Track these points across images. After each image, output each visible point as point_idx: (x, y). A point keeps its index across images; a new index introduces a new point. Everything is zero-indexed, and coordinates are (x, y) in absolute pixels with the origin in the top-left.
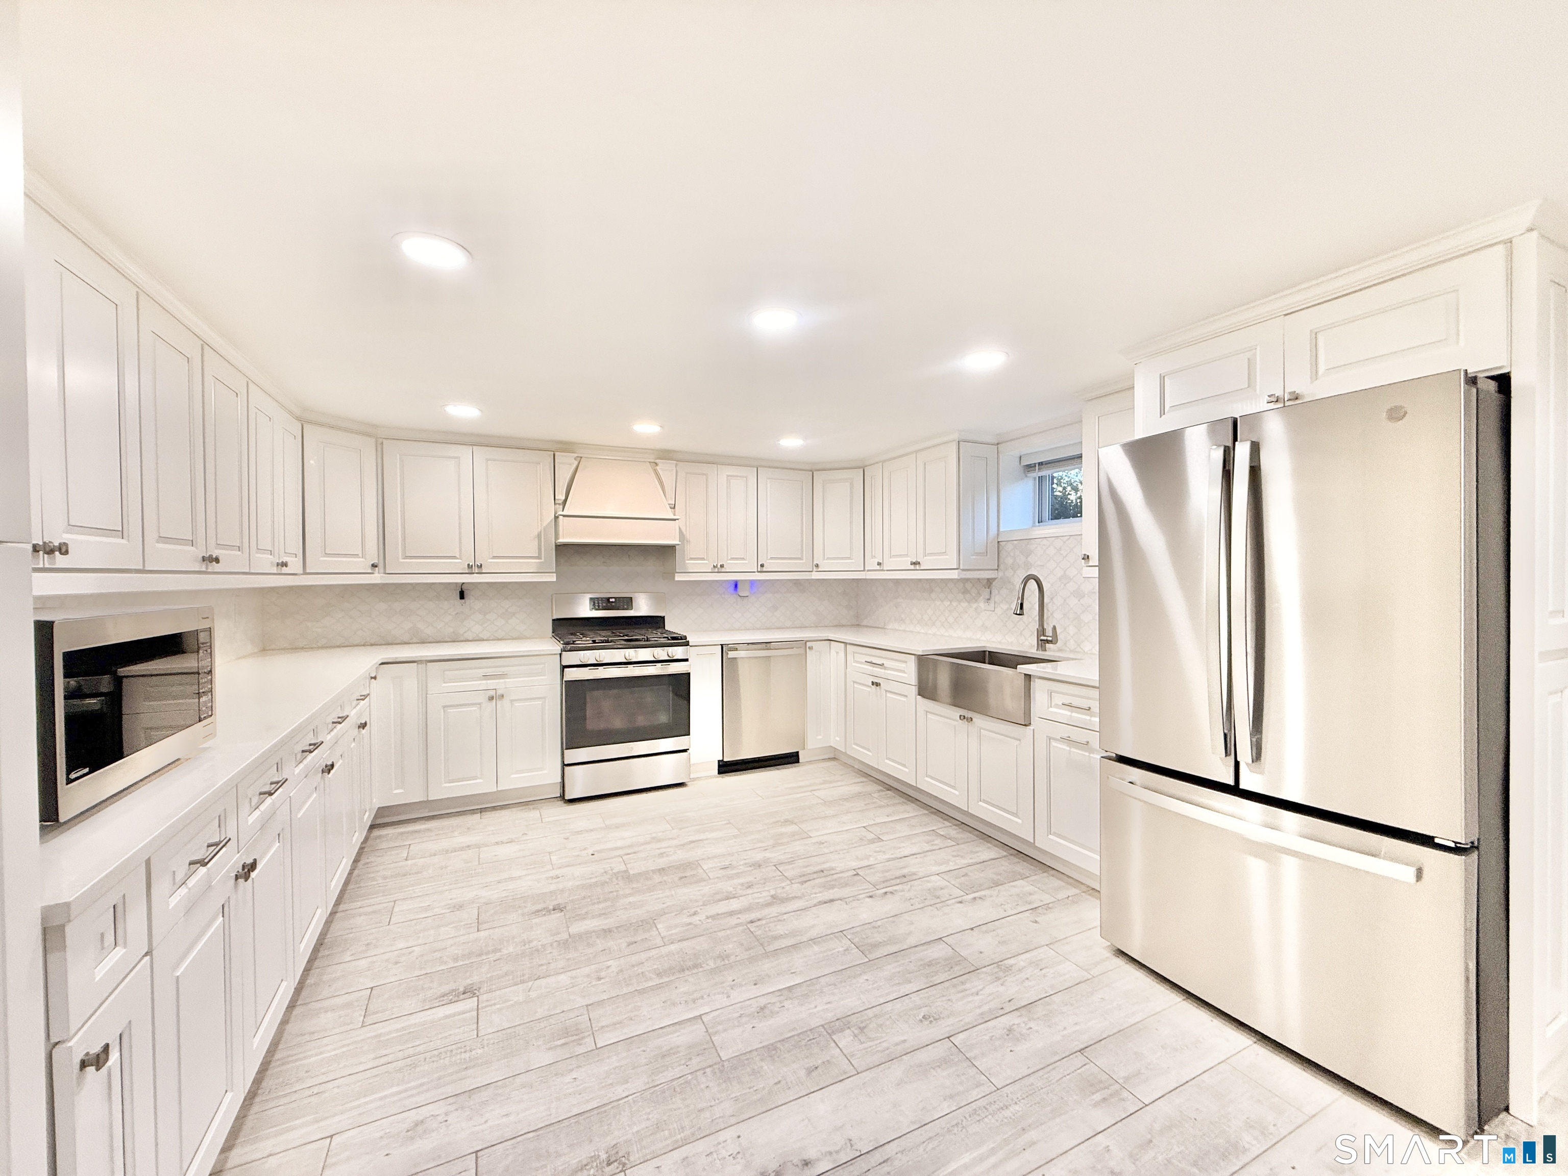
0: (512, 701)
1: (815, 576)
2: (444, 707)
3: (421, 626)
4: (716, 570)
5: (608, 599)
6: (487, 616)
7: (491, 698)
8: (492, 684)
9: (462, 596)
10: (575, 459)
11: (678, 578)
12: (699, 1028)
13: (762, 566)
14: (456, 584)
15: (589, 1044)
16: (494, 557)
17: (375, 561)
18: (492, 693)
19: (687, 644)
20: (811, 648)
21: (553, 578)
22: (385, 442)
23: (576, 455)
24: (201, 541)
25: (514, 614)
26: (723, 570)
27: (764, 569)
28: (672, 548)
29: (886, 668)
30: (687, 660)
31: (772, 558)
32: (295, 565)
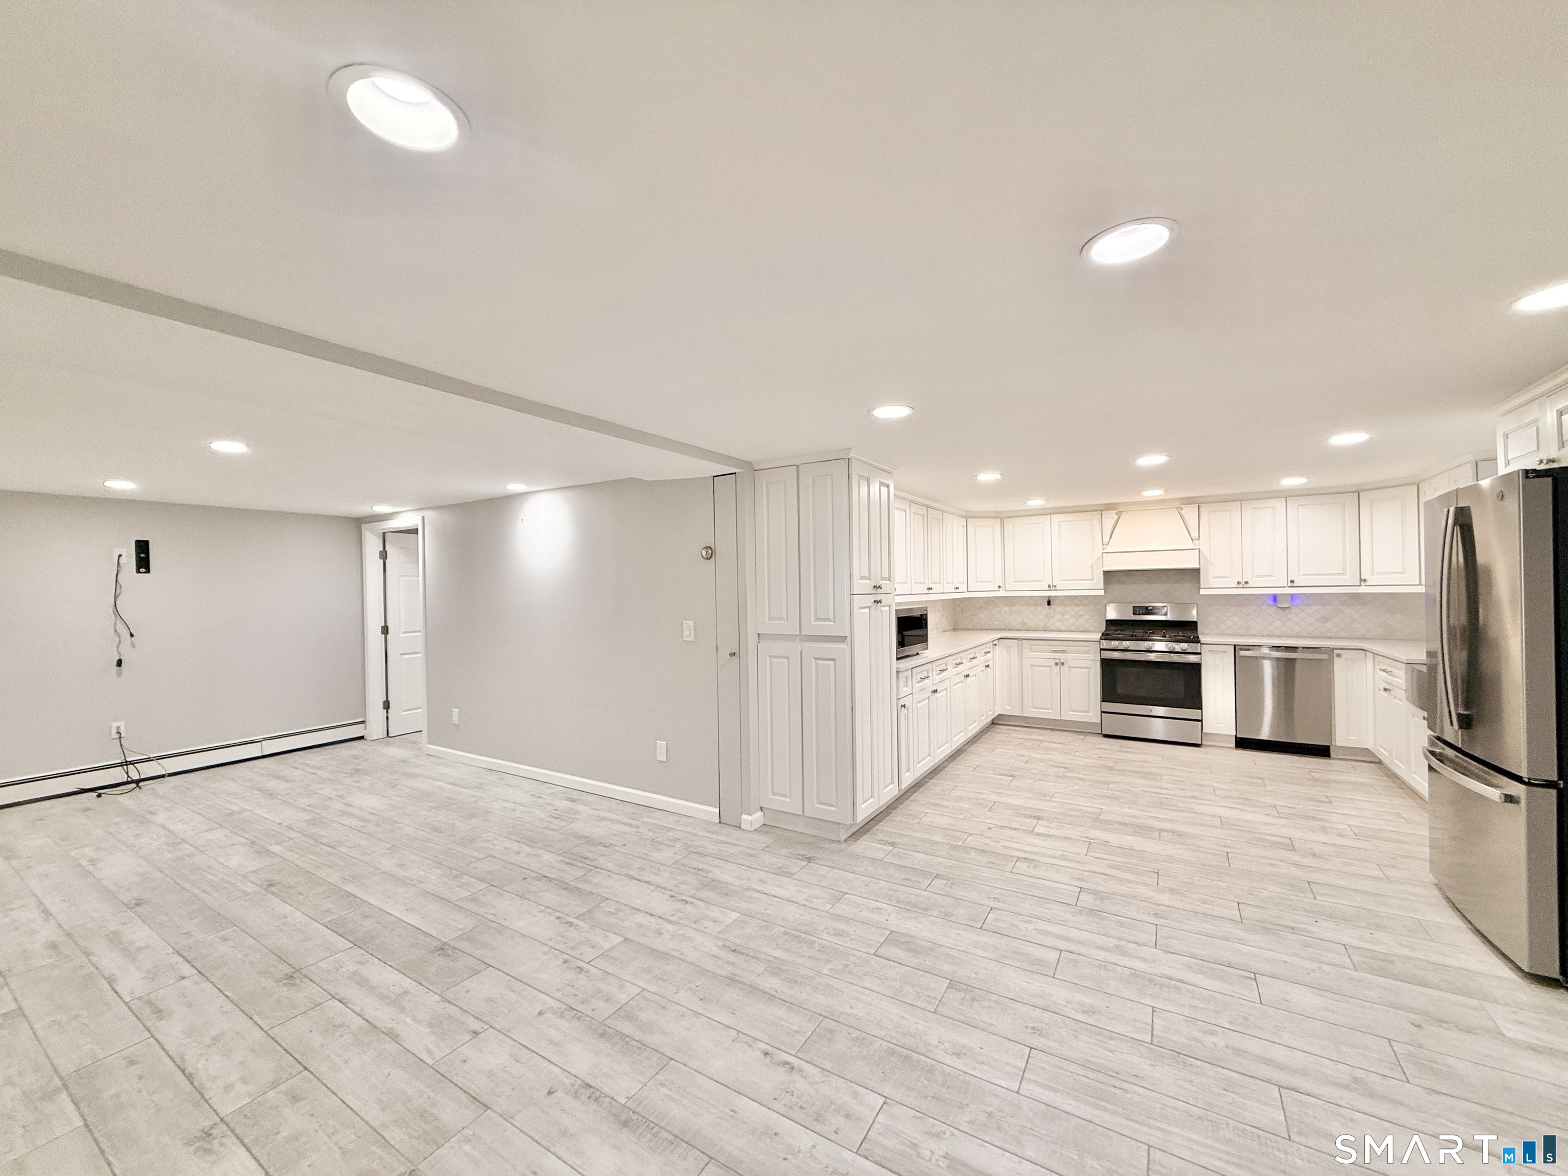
0: (1070, 667)
1: (1363, 590)
2: (1031, 666)
3: (1027, 620)
4: (1241, 586)
5: (1147, 607)
6: (1065, 616)
7: (1057, 664)
8: (1058, 655)
9: (1049, 603)
10: (1116, 514)
11: (1202, 592)
13: (1292, 582)
14: (1046, 596)
15: (1048, 798)
16: (1064, 580)
17: (1000, 585)
18: (1058, 661)
19: (1199, 642)
20: (1339, 655)
21: (1102, 593)
22: (1005, 519)
23: (1116, 511)
24: (926, 582)
25: (1081, 616)
26: (1248, 586)
27: (1295, 585)
28: (1197, 571)
29: (1394, 676)
30: (1200, 654)
31: (1304, 575)
32: (963, 588)
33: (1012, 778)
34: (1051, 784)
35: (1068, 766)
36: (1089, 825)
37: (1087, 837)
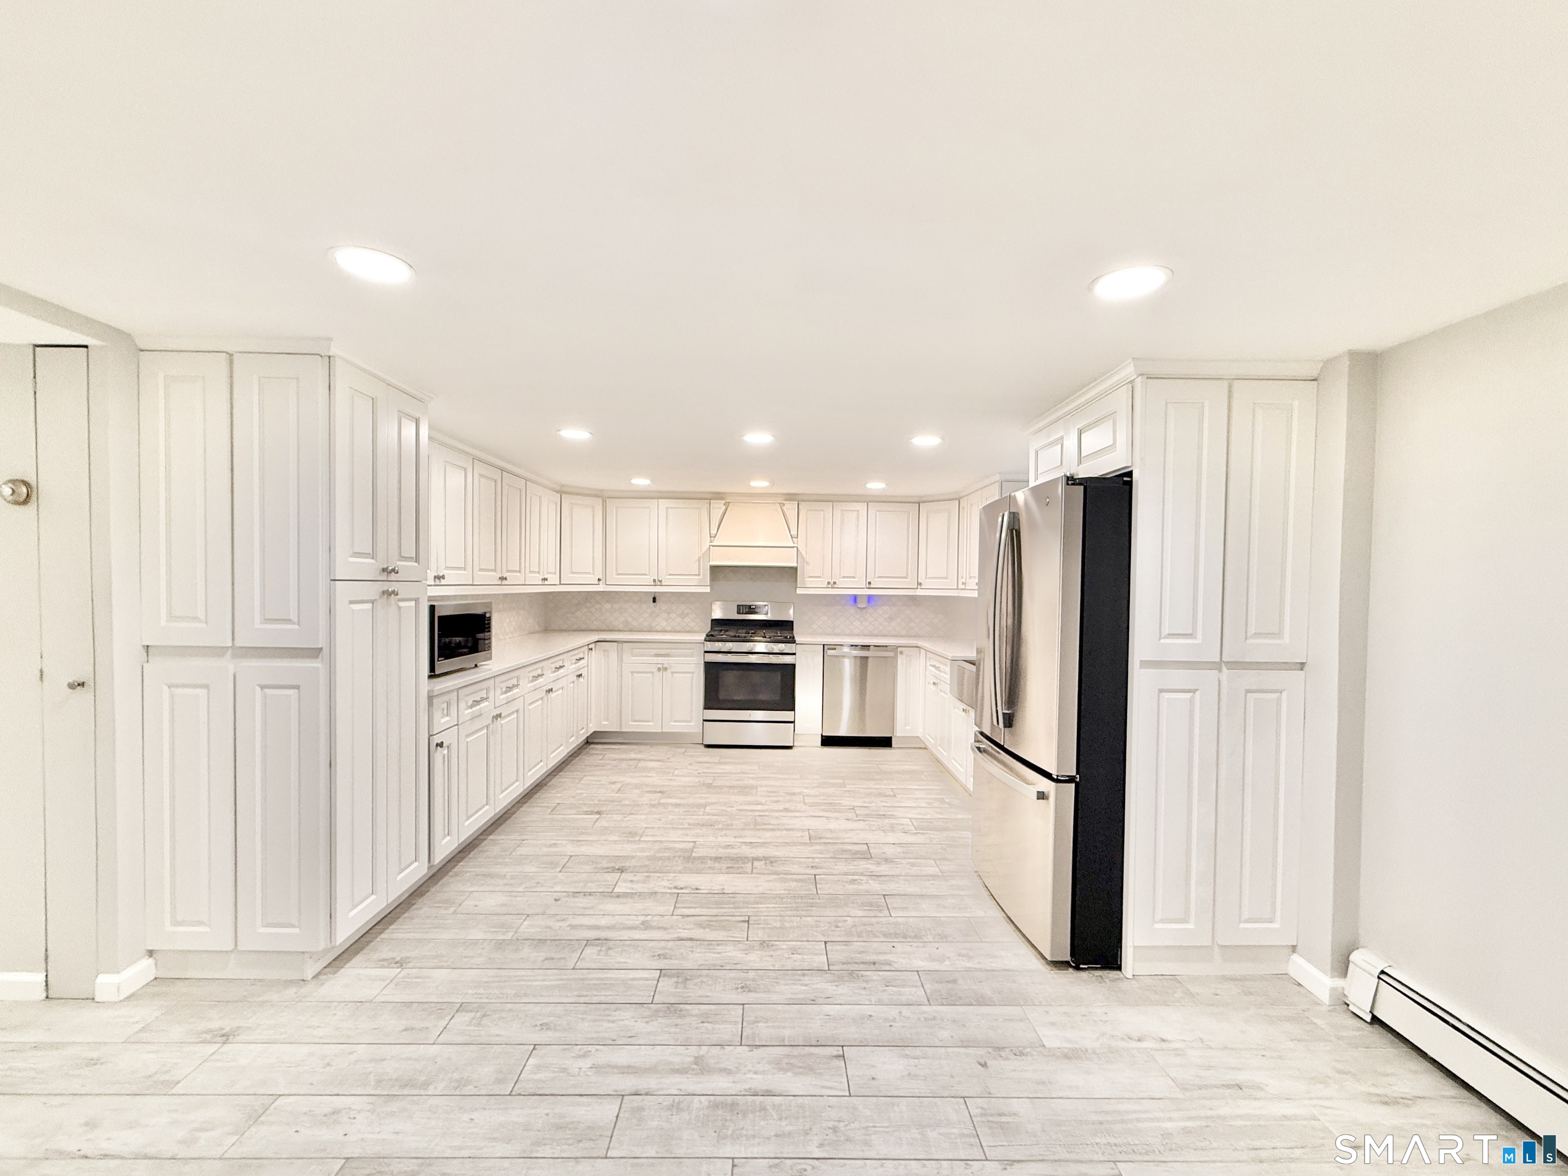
0: (672, 673)
1: (919, 592)
2: (632, 672)
3: (630, 619)
4: (830, 586)
5: (750, 606)
6: (670, 615)
7: (659, 669)
8: (660, 660)
9: (654, 600)
10: (724, 504)
11: (799, 591)
12: (692, 844)
13: (870, 583)
14: (651, 592)
15: (637, 838)
16: (670, 575)
17: (600, 577)
18: (660, 666)
19: (794, 642)
20: (901, 653)
21: (708, 590)
22: (608, 500)
23: (724, 502)
24: (499, 568)
25: (687, 614)
26: (836, 586)
27: (872, 586)
28: (794, 570)
29: (942, 671)
30: (794, 654)
31: (879, 577)
32: (553, 579)
33: (598, 816)
34: (643, 817)
35: (665, 789)
36: (680, 868)
37: (676, 888)
